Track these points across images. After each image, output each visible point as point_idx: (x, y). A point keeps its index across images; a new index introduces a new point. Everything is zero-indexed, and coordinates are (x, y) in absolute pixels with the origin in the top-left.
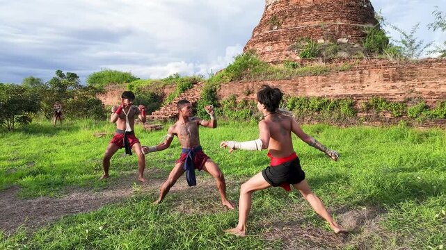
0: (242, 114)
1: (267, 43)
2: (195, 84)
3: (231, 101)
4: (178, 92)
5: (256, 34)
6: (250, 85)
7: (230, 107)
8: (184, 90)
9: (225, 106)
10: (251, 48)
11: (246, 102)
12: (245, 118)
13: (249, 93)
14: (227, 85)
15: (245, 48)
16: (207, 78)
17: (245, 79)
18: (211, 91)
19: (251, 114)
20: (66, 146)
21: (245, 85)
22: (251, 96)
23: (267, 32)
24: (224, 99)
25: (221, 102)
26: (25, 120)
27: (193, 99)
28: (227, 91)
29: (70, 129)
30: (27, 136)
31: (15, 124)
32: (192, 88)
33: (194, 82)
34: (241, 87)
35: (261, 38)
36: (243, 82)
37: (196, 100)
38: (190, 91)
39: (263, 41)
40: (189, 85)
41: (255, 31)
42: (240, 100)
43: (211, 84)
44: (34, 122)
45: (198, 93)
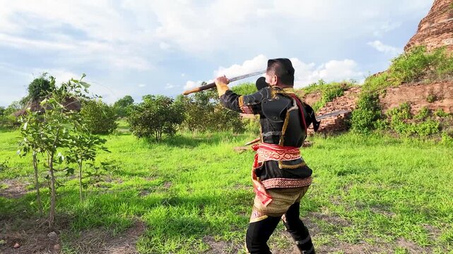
0: (424, 129)
1: (446, 34)
2: (346, 90)
3: (404, 111)
4: (323, 102)
5: (424, 26)
6: (437, 88)
7: (401, 119)
8: (332, 98)
9: (394, 117)
10: (417, 44)
11: (429, 112)
12: (430, 134)
13: (434, 99)
14: (397, 89)
15: (409, 45)
16: (362, 82)
17: (426, 81)
18: (371, 99)
19: (440, 128)
20: (206, 161)
21: (428, 88)
22: (438, 103)
23: (445, 21)
24: (391, 108)
25: (386, 112)
26: (170, 131)
27: (346, 109)
28: (396, 97)
29: (210, 142)
30: (171, 148)
31: (163, 134)
32: (342, 95)
33: (345, 88)
34: (419, 91)
35: (435, 30)
36: (423, 84)
37: (349, 110)
38: (339, 99)
39: (438, 33)
40: (339, 92)
41: (422, 22)
42: (419, 108)
43: (371, 89)
44: (178, 133)
45: (352, 101)
